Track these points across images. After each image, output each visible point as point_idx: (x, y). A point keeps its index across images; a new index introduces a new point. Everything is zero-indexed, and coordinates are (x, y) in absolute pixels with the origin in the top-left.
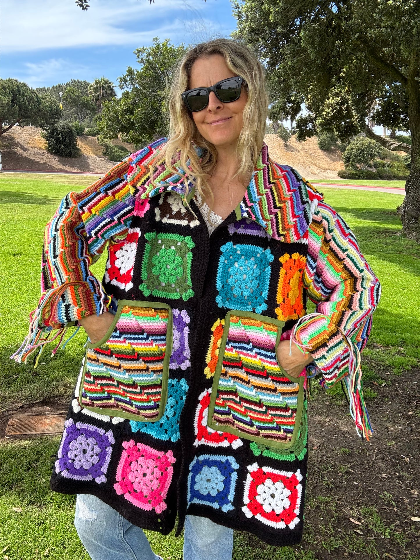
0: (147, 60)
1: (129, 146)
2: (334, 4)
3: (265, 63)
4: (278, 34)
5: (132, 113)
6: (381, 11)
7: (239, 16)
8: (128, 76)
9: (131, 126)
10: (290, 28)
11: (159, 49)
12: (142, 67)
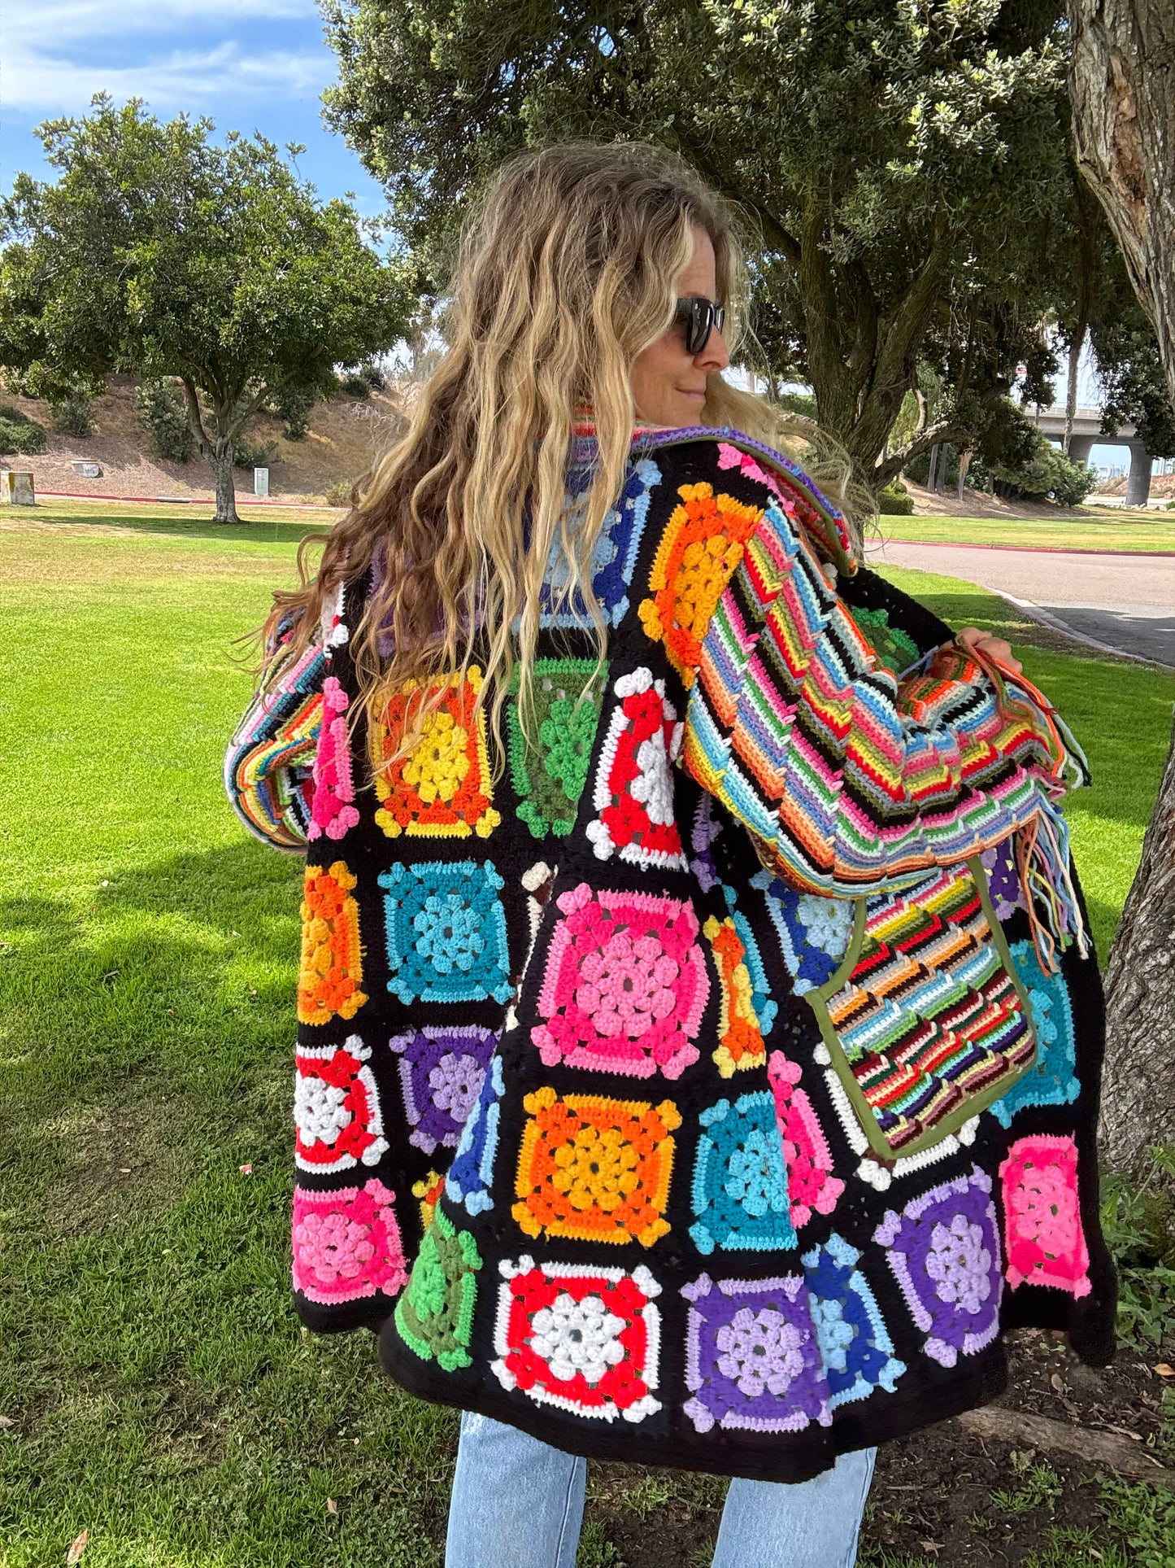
0: (75, 157)
1: (30, 406)
2: (604, 30)
3: (424, 182)
4: (457, 103)
5: (35, 309)
6: (726, 59)
7: (343, 45)
8: (18, 199)
9: (36, 347)
10: (490, 88)
11: (111, 128)
12: (63, 176)
